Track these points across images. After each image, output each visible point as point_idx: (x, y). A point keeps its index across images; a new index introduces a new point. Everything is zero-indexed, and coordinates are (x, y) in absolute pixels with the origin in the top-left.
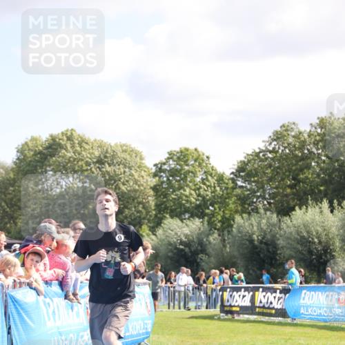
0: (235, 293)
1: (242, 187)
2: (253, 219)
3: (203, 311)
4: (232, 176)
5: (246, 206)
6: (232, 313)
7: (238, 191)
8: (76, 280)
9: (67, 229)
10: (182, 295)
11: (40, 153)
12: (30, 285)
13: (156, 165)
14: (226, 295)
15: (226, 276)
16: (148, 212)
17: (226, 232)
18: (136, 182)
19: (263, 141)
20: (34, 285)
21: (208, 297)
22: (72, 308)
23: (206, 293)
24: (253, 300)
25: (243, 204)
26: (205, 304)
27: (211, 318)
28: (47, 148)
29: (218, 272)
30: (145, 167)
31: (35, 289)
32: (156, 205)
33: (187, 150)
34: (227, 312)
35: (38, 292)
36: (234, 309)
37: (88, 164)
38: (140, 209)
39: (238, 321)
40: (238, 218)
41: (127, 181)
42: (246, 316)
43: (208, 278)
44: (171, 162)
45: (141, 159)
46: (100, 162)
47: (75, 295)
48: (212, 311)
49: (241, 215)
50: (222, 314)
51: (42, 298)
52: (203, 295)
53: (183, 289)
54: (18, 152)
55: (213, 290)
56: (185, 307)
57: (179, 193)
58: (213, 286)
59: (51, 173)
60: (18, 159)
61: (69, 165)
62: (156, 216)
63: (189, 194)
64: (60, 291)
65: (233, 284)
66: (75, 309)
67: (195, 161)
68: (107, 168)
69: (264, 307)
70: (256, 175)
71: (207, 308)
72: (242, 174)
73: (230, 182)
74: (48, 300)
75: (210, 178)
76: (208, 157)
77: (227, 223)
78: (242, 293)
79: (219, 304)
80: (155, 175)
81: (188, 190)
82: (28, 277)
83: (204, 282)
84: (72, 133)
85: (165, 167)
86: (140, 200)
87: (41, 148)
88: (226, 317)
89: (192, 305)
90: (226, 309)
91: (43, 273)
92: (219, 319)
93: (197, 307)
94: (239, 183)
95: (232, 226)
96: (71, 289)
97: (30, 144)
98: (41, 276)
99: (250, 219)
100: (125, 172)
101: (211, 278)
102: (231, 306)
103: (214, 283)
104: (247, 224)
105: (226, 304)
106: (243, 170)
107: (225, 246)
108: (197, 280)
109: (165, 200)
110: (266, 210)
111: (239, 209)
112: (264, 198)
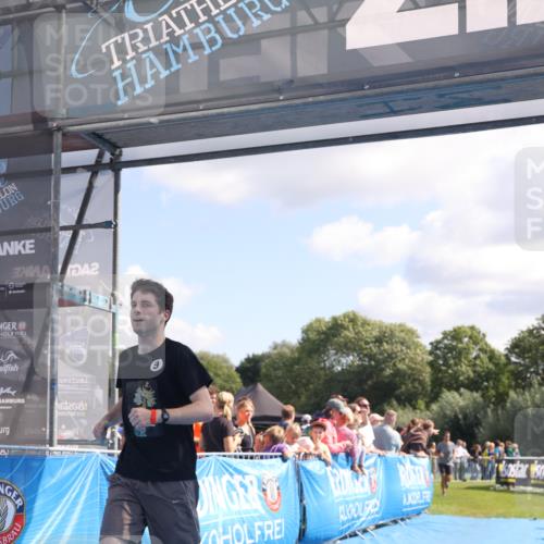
0: (510, 465)
1: (515, 363)
2: (527, 393)
3: (479, 482)
4: (506, 352)
5: (520, 381)
6: (508, 484)
7: (511, 367)
8: (362, 453)
9: (354, 405)
10: (458, 466)
11: (324, 333)
12: (319, 457)
13: (431, 344)
14: (502, 467)
15: (501, 449)
16: (423, 388)
17: (500, 408)
18: (412, 360)
19: (537, 319)
20: (323, 457)
21: (484, 470)
22: (357, 478)
23: (481, 465)
24: (528, 472)
25: (516, 380)
26: (480, 475)
27: (487, 488)
28: (330, 329)
29: (493, 444)
30: (421, 345)
31: (324, 460)
32: (432, 381)
33: (460, 328)
34: (502, 484)
35: (327, 463)
36: (510, 480)
37: (366, 343)
38: (416, 385)
39: (513, 492)
40: (512, 394)
41: (404, 359)
42: (522, 488)
43: (483, 450)
44: (446, 341)
45: (418, 337)
46: (379, 341)
47: (360, 466)
48: (487, 482)
49: (515, 390)
50: (498, 486)
51: (329, 468)
52: (478, 468)
53: (459, 461)
54: (303, 332)
55: (489, 462)
56: (460, 478)
57: (455, 368)
58: (489, 458)
59: (334, 352)
60: (303, 339)
61: (349, 344)
62: (432, 391)
63: (465, 370)
64: (345, 463)
65: (508, 455)
66: (361, 479)
67: (470, 337)
68: (386, 346)
69: (538, 479)
70: (530, 351)
71: (482, 479)
72: (517, 350)
73: (503, 358)
74: (335, 471)
75: (482, 355)
76: (484, 335)
77: (501, 398)
78: (518, 465)
79: (494, 476)
80: (431, 353)
81: (464, 366)
82: (316, 449)
83: (480, 454)
84: (354, 314)
85: (441, 345)
86: (416, 377)
87: (324, 329)
88: (502, 488)
89: (467, 476)
90: (502, 480)
91: (332, 445)
92: (495, 490)
93: (472, 478)
94: (513, 359)
95: (505, 401)
96: (357, 461)
97: (314, 325)
98: (330, 448)
99: (523, 394)
100: (402, 350)
101: (487, 451)
102: (506, 478)
103: (489, 455)
104: (521, 399)
105: (502, 475)
106: (517, 346)
107: (498, 420)
108: (472, 452)
109: (440, 375)
110: (540, 385)
111: (513, 383)
112: (537, 374)
